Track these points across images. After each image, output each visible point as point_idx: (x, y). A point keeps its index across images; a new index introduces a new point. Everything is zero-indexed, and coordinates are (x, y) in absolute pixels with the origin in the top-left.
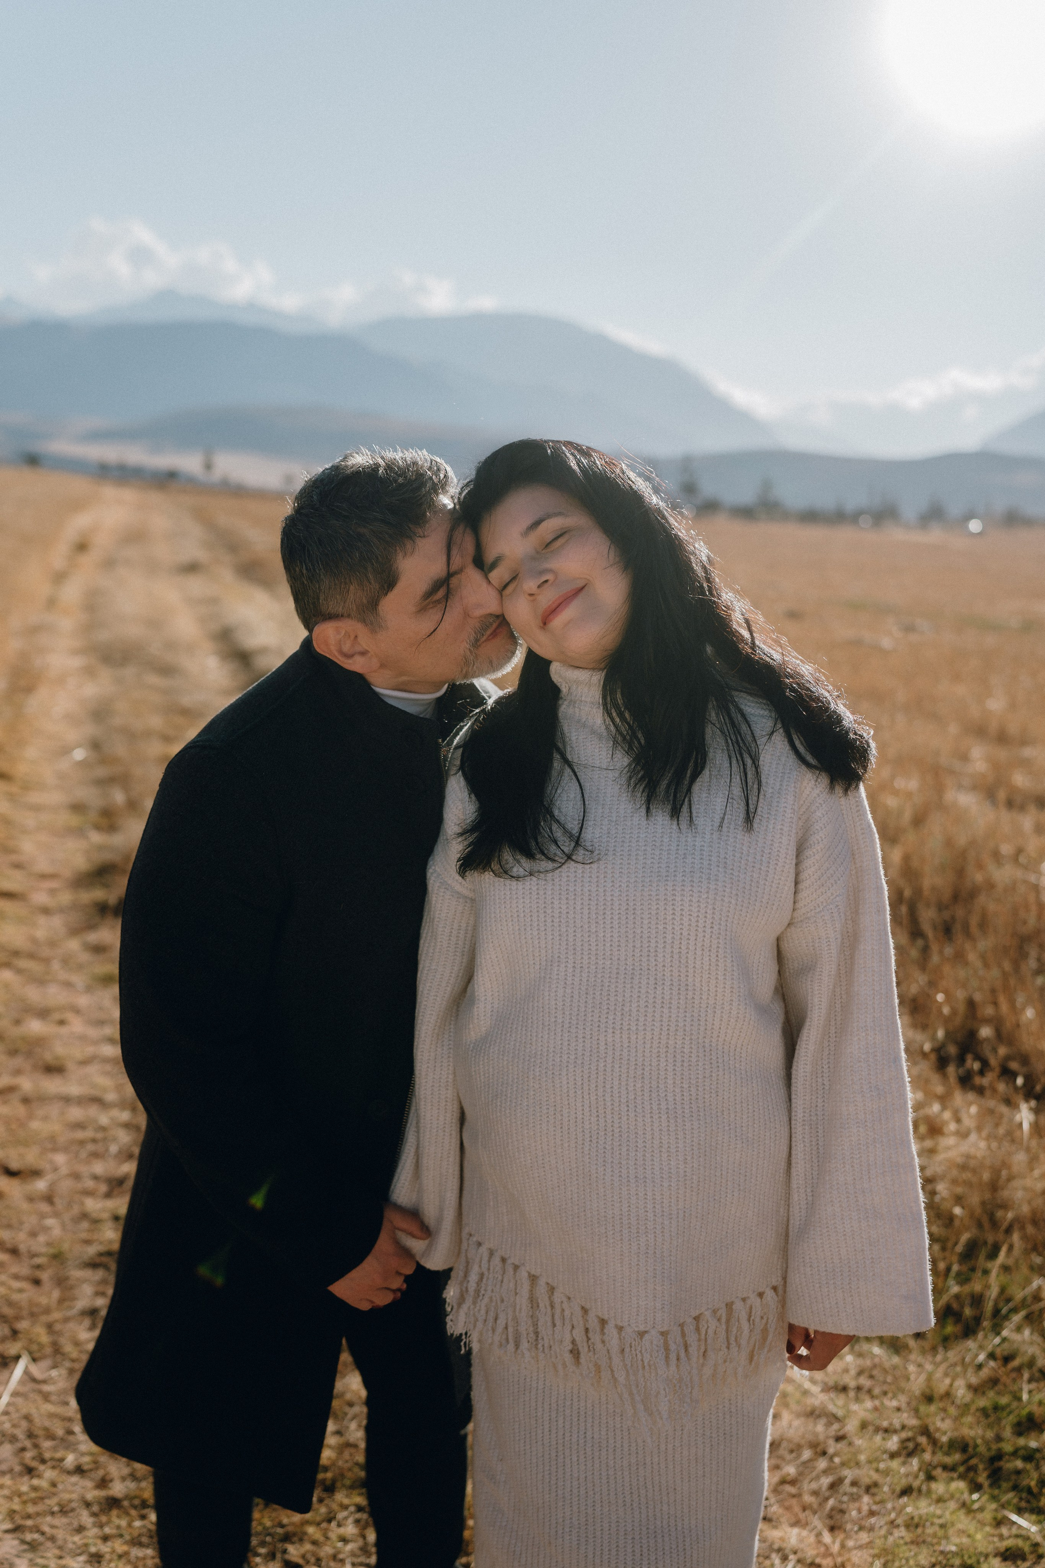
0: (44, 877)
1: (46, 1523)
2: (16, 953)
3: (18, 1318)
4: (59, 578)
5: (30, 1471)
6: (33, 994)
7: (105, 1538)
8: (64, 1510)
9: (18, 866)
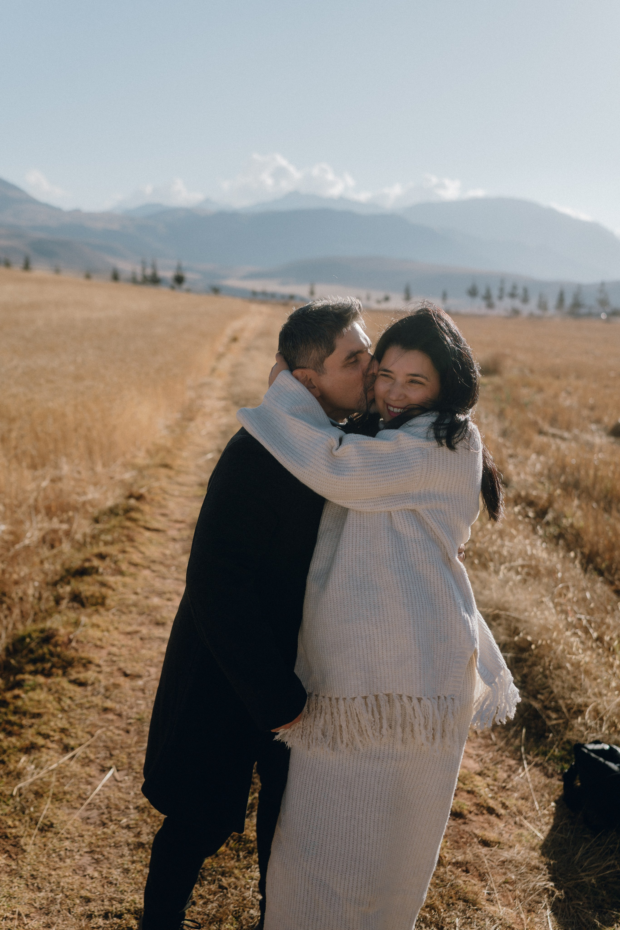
0: (177, 521)
1: (106, 851)
2: (154, 562)
3: (114, 748)
4: (220, 356)
5: (104, 824)
6: (158, 584)
7: (133, 862)
8: (116, 846)
9: (164, 515)
